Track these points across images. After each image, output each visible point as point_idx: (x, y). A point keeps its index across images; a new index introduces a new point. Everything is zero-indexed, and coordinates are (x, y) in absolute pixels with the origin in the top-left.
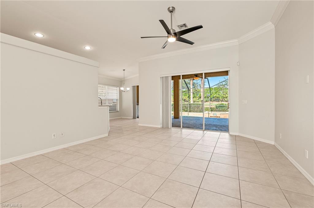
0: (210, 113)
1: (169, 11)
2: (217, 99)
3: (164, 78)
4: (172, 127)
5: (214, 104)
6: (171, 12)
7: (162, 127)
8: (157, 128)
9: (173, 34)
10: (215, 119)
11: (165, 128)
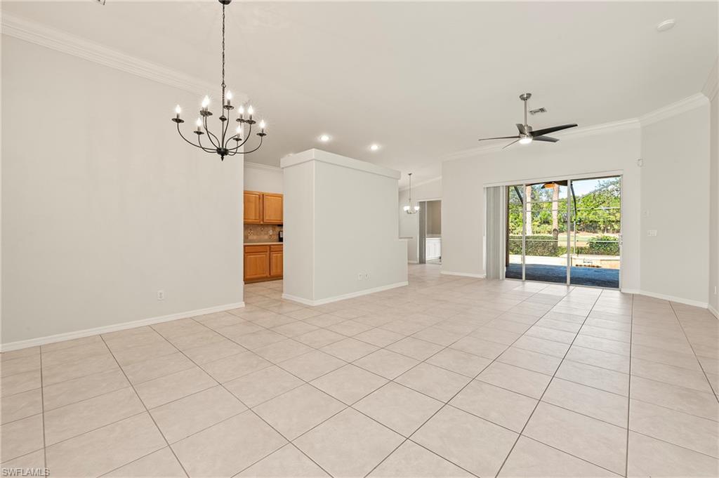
0: (573, 257)
1: (522, 99)
2: (591, 226)
3: (492, 189)
4: (506, 277)
5: (584, 238)
6: (525, 99)
7: (487, 277)
8: (477, 278)
9: (528, 134)
10: (589, 270)
11: (492, 277)
